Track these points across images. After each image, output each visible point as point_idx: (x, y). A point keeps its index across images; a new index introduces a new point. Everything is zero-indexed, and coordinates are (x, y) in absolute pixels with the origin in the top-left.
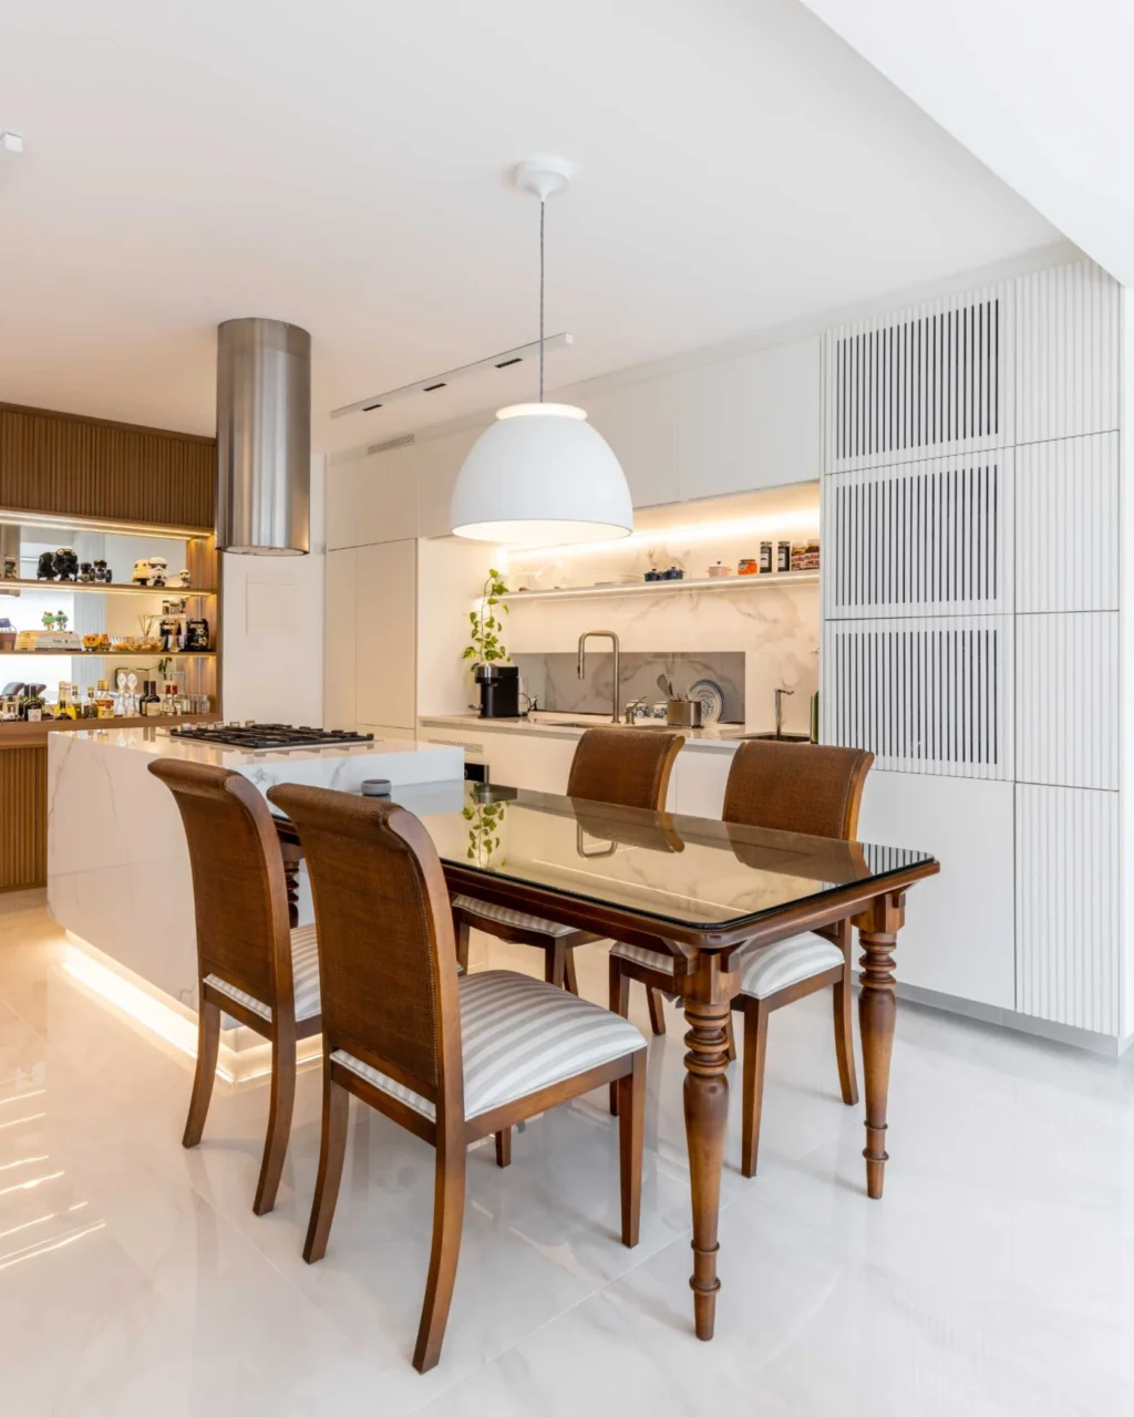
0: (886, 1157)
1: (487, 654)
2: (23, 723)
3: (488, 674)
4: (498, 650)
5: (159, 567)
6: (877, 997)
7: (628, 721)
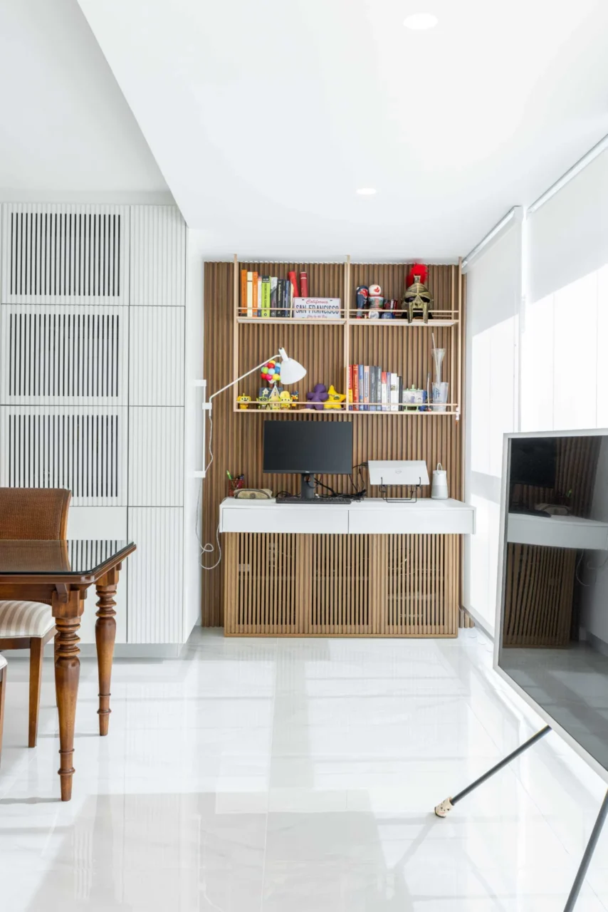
0: (110, 711)
6: (108, 622)
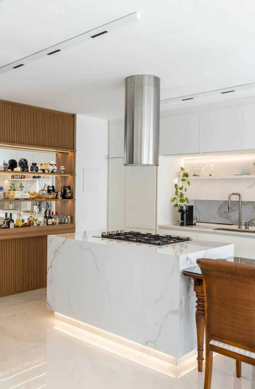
1: (180, 200)
2: (8, 229)
3: (185, 209)
4: (184, 199)
5: (54, 165)
7: (246, 228)
